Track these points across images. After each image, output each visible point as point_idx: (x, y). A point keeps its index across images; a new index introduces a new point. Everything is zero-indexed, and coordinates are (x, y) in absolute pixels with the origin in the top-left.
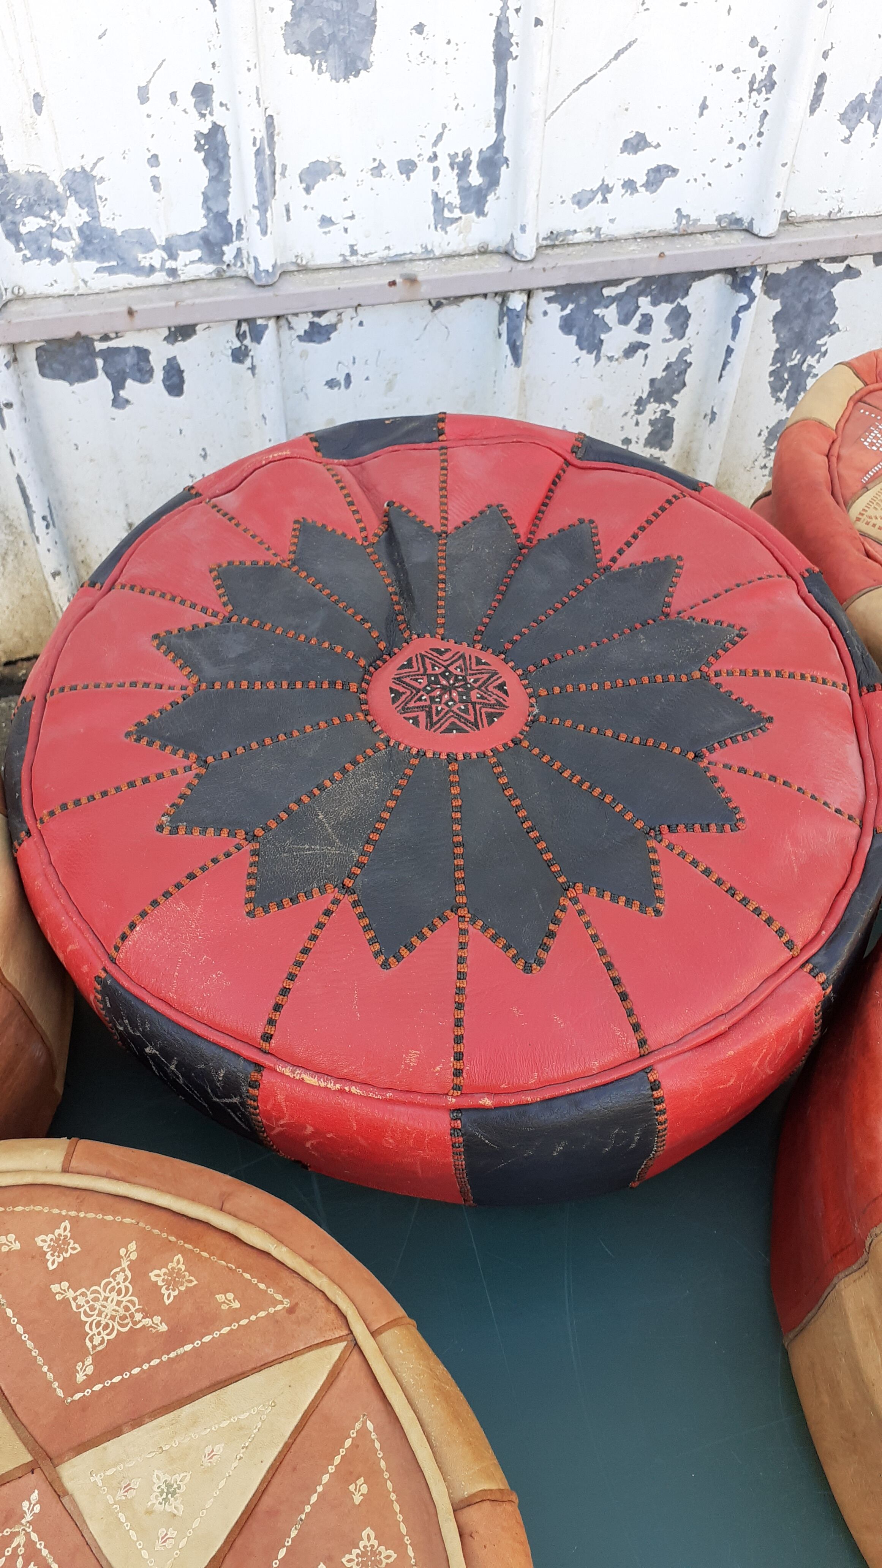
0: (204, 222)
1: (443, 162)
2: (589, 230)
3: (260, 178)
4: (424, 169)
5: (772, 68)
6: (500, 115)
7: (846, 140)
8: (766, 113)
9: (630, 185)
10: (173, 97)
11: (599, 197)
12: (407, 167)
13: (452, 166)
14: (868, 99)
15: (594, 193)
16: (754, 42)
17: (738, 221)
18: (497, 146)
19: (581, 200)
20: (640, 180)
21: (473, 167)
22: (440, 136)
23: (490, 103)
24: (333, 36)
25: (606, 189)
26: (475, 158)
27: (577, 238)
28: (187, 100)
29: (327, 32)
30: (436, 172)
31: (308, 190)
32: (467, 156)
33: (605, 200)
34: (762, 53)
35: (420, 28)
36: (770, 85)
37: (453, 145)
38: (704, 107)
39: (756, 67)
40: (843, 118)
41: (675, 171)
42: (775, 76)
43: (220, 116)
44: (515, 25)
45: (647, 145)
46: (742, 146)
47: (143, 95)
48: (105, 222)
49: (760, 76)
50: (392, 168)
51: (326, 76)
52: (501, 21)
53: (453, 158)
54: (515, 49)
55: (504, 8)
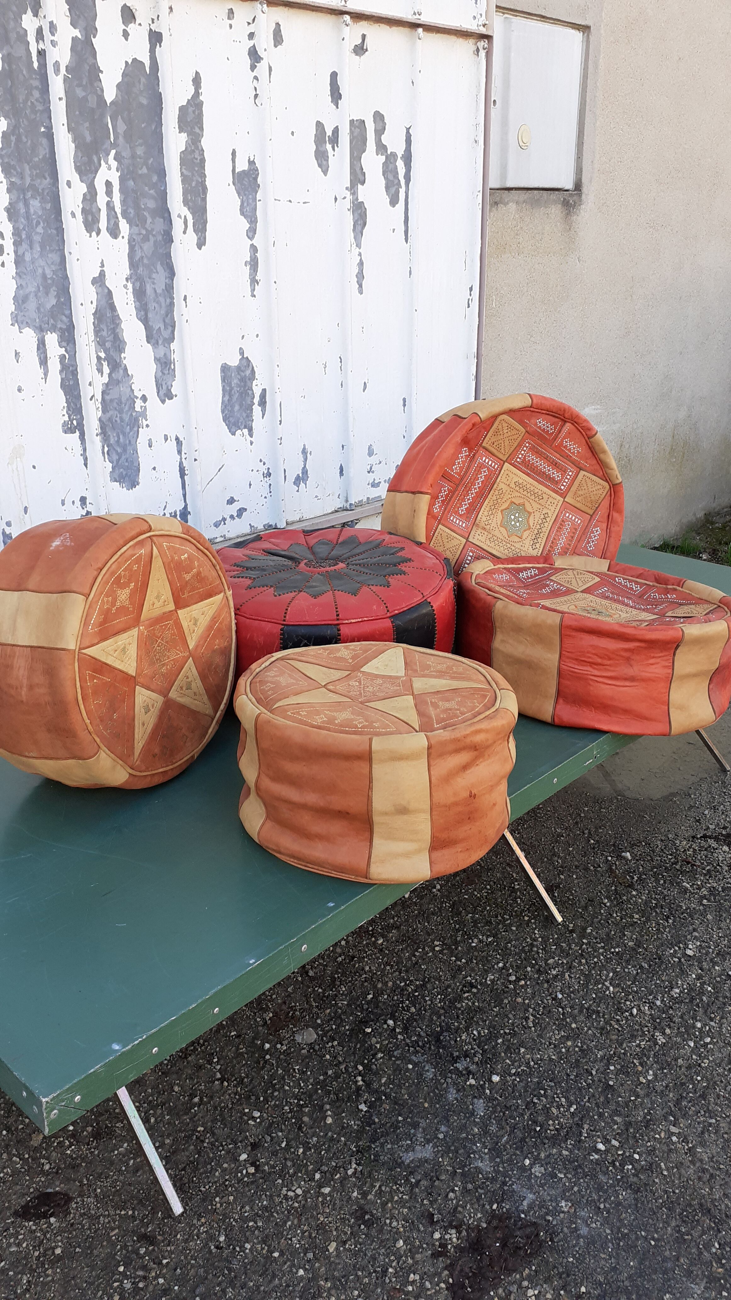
2: (221, 536)
5: (269, 469)
6: (185, 496)
7: (298, 491)
8: (270, 485)
9: (232, 517)
10: (73, 502)
11: (223, 523)
13: (171, 516)
14: (301, 475)
15: (220, 522)
16: (261, 461)
17: (271, 526)
18: (186, 507)
19: (217, 525)
20: (235, 515)
22: (165, 506)
23: (181, 492)
24: (126, 474)
25: (224, 519)
26: (178, 513)
27: (218, 540)
28: (78, 503)
29: (124, 473)
32: (175, 512)
33: (225, 524)
34: (264, 464)
35: (154, 469)
36: (269, 475)
37: (170, 509)
38: (250, 485)
39: (264, 469)
40: (295, 483)
41: (246, 510)
42: (270, 471)
43: (89, 508)
44: (185, 464)
45: (235, 501)
46: (265, 497)
47: (63, 503)
49: (266, 472)
51: (125, 489)
52: (181, 463)
53: (171, 514)
54: (186, 472)
55: (181, 459)
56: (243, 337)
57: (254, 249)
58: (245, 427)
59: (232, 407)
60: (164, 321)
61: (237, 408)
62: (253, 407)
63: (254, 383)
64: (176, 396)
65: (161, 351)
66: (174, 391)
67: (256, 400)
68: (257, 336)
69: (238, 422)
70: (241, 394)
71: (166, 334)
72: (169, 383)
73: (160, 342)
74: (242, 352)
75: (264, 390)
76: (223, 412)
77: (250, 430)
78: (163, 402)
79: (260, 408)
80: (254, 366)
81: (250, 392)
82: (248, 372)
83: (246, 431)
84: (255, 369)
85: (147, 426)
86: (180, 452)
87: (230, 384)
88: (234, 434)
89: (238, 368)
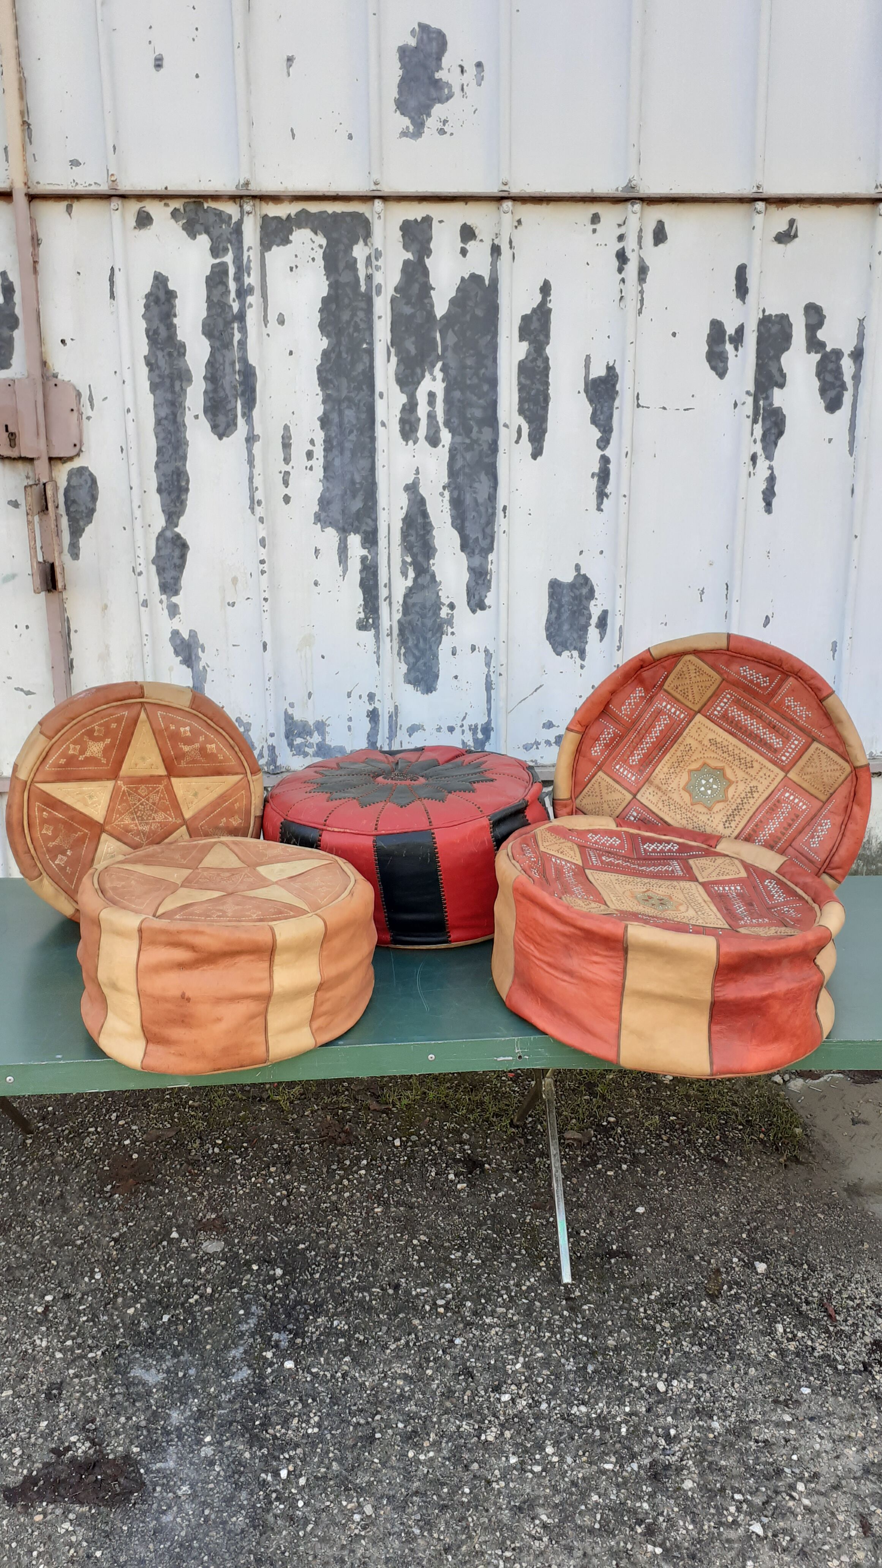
0: (367, 746)
1: (466, 728)
2: (532, 761)
3: (390, 727)
4: (458, 730)
6: (489, 711)
9: (548, 743)
10: (360, 697)
11: (535, 747)
12: (451, 729)
13: (470, 729)
15: (533, 745)
18: (489, 722)
19: (527, 747)
20: (553, 740)
21: (479, 731)
22: (464, 718)
23: (485, 705)
24: (422, 678)
25: (537, 744)
26: (479, 727)
27: (527, 764)
28: (365, 698)
29: (420, 677)
30: (463, 732)
31: (410, 736)
32: (476, 726)
33: (537, 748)
35: (456, 677)
37: (470, 721)
43: (377, 705)
44: (493, 677)
45: (554, 726)
47: (349, 695)
48: (328, 742)
50: (445, 729)
51: (419, 693)
52: (488, 676)
53: (470, 726)
54: (493, 686)
55: (489, 671)
56: (581, 552)
57: (605, 460)
58: (575, 649)
59: (560, 626)
60: (483, 531)
61: (566, 627)
62: (589, 628)
63: (593, 603)
64: (490, 607)
65: (477, 561)
66: (487, 602)
67: (594, 620)
68: (602, 552)
69: (566, 642)
70: (573, 613)
71: (484, 544)
72: (483, 594)
73: (477, 551)
74: (578, 567)
75: (605, 613)
76: (547, 629)
77: (582, 654)
78: (474, 611)
79: (597, 631)
80: (594, 583)
81: (586, 612)
82: (584, 591)
83: (575, 654)
84: (596, 588)
85: (453, 633)
86: (488, 665)
87: (559, 601)
88: (559, 654)
89: (572, 586)
